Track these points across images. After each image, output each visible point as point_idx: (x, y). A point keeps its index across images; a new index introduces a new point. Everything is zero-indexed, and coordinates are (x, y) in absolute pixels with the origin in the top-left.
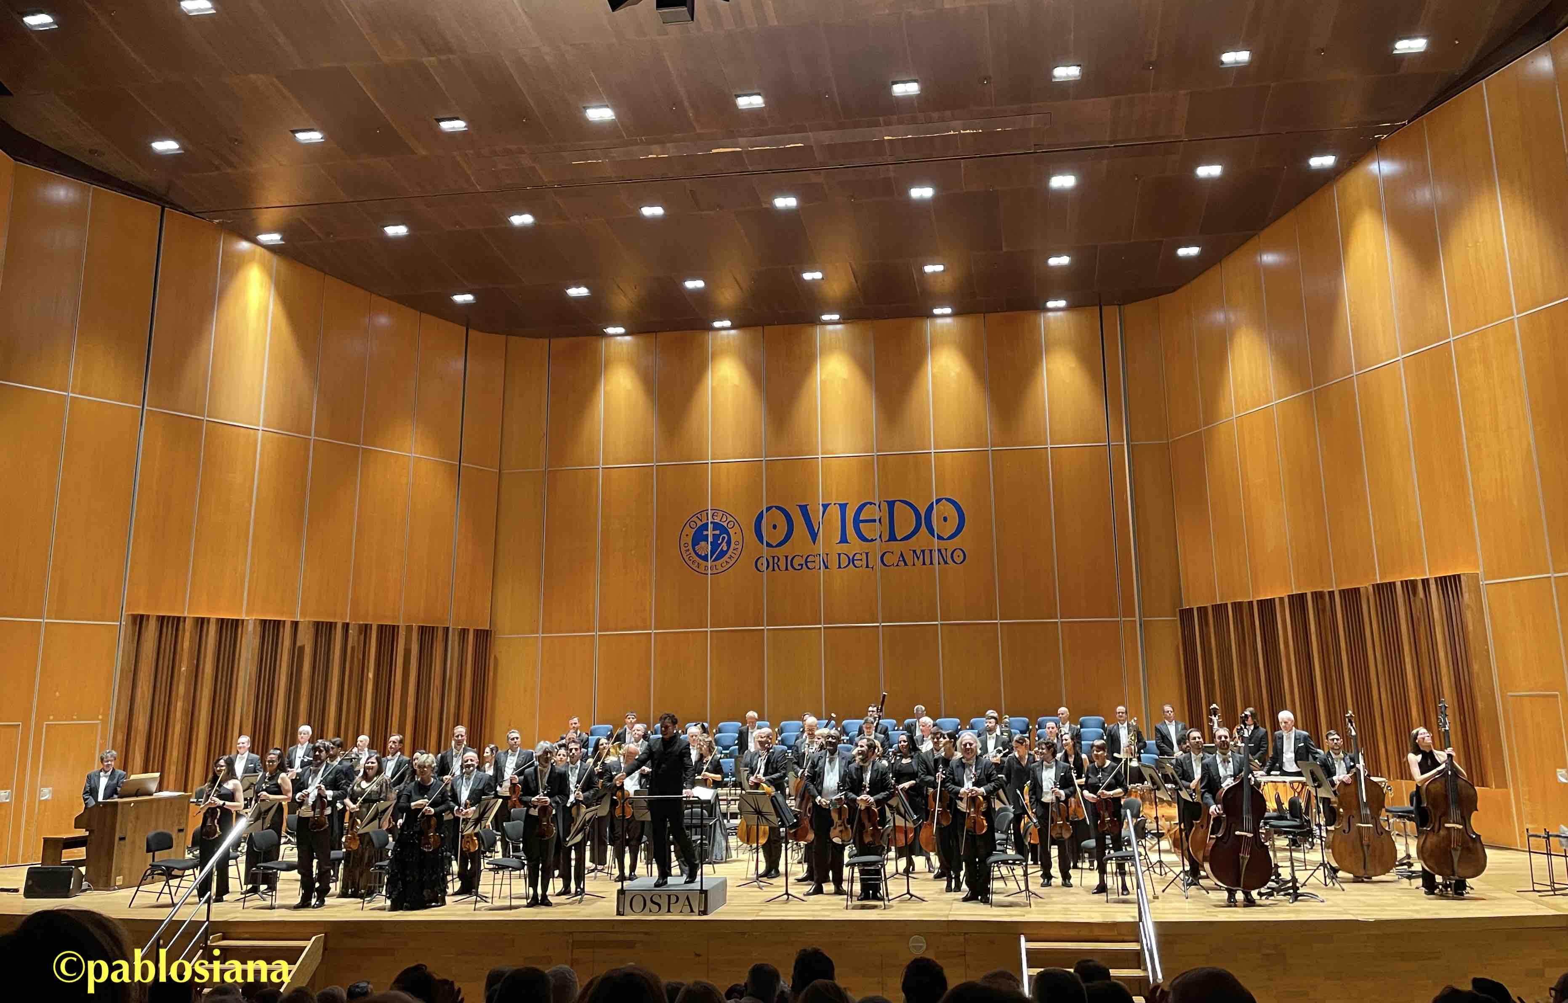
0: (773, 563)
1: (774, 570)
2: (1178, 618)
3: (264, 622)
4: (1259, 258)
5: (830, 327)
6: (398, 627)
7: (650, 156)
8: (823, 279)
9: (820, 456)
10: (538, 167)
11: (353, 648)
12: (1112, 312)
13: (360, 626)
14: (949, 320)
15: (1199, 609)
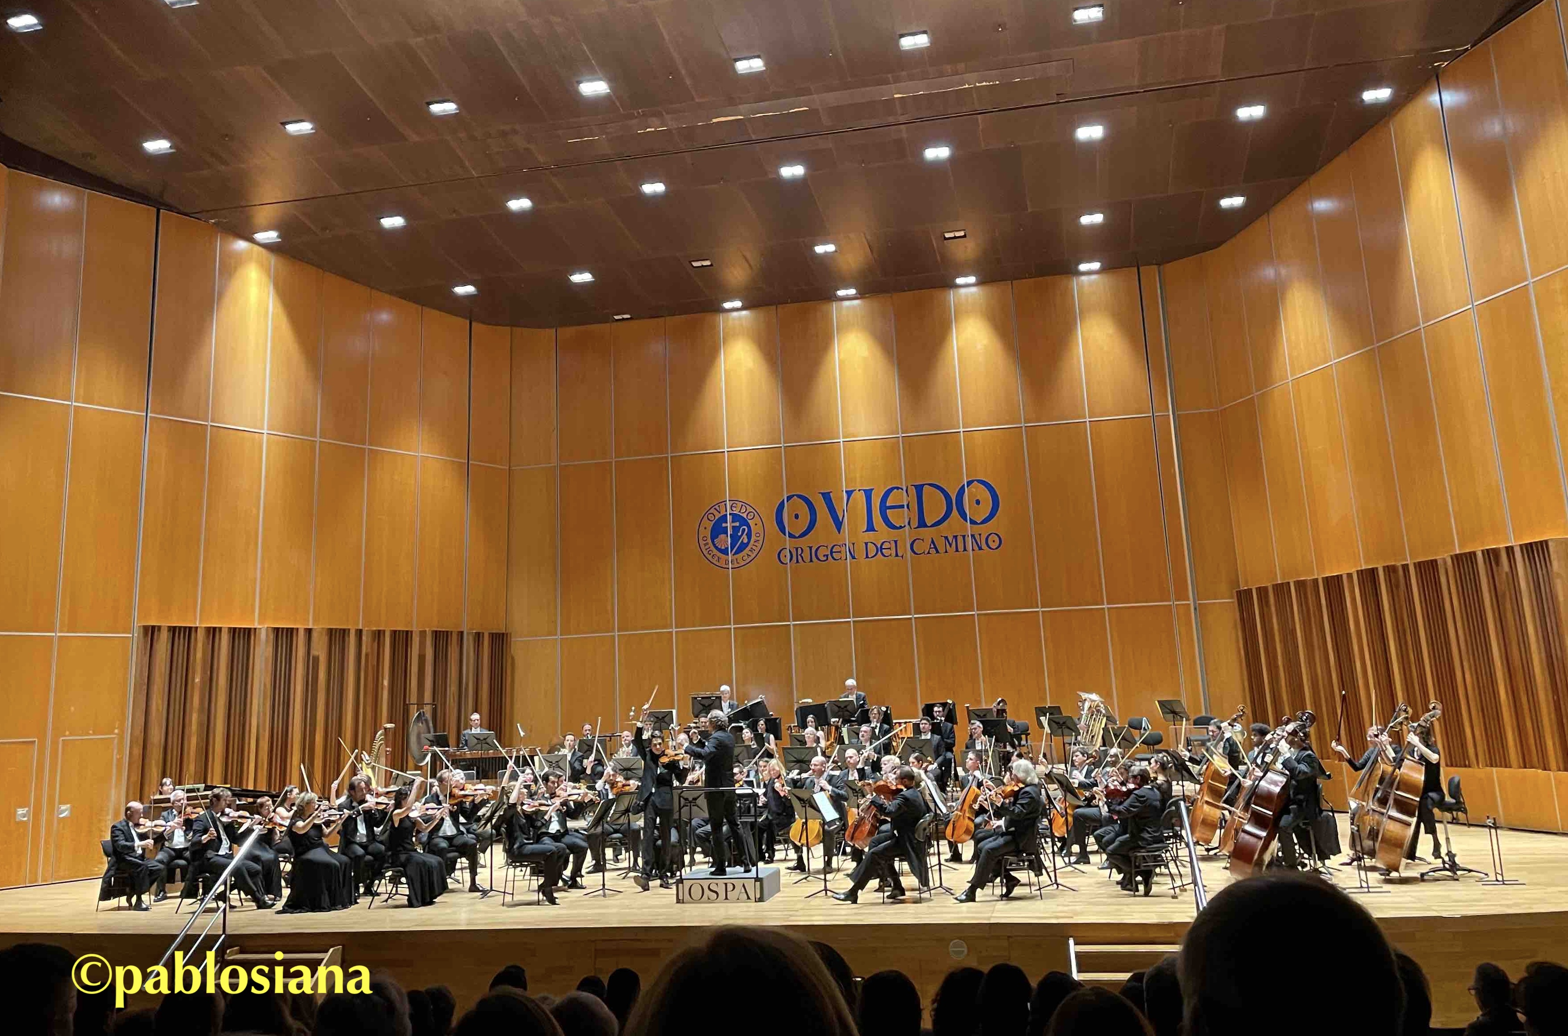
0: (797, 556)
1: (797, 562)
2: (1235, 600)
3: (277, 629)
4: (1310, 207)
5: (847, 303)
6: (412, 632)
7: (648, 130)
8: (836, 251)
9: (841, 440)
10: (532, 147)
11: (367, 655)
12: (1151, 272)
13: (374, 632)
14: (974, 289)
15: (1259, 589)
